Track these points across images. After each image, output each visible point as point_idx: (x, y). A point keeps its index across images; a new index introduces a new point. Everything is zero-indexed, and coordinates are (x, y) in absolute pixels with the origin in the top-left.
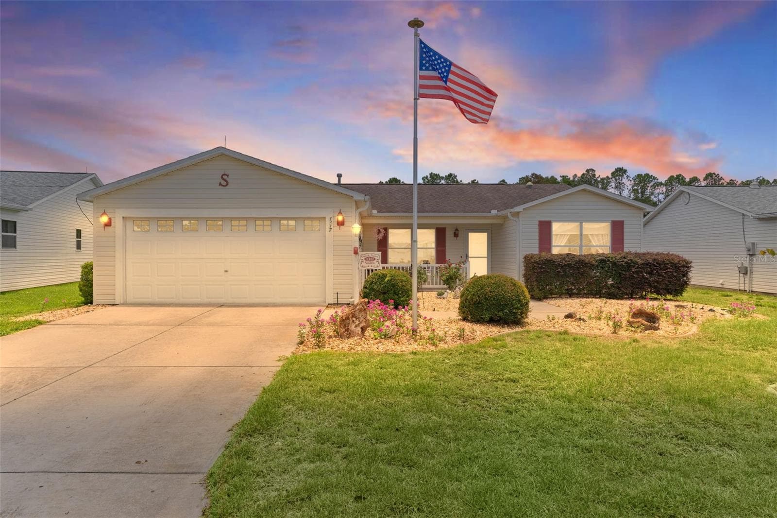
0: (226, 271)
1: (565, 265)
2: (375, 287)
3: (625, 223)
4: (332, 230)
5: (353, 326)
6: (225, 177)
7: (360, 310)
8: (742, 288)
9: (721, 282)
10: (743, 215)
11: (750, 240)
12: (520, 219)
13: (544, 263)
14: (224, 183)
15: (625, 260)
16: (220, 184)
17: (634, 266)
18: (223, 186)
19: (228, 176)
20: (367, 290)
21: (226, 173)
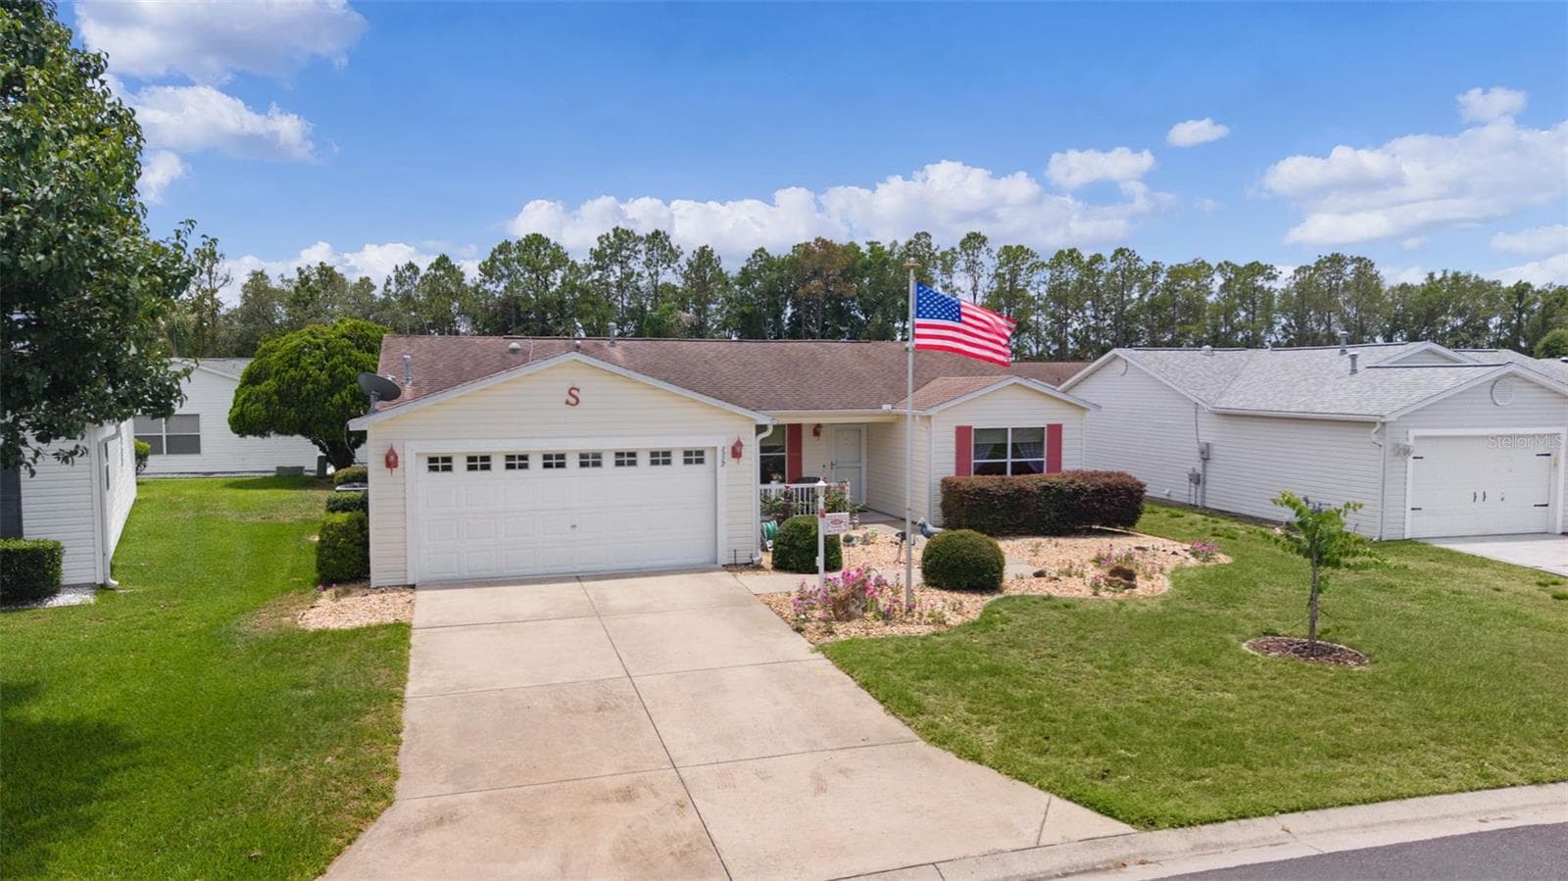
0: (574, 526)
1: (1003, 496)
2: (797, 543)
3: (1064, 426)
4: (726, 465)
5: (853, 607)
6: (574, 392)
7: (860, 589)
8: (1193, 502)
9: (1166, 492)
10: (1196, 404)
11: (1204, 439)
12: (933, 423)
13: (976, 494)
14: (573, 401)
15: (1073, 486)
16: (567, 402)
17: (1082, 494)
18: (573, 405)
19: (578, 390)
20: (787, 548)
21: (576, 386)
